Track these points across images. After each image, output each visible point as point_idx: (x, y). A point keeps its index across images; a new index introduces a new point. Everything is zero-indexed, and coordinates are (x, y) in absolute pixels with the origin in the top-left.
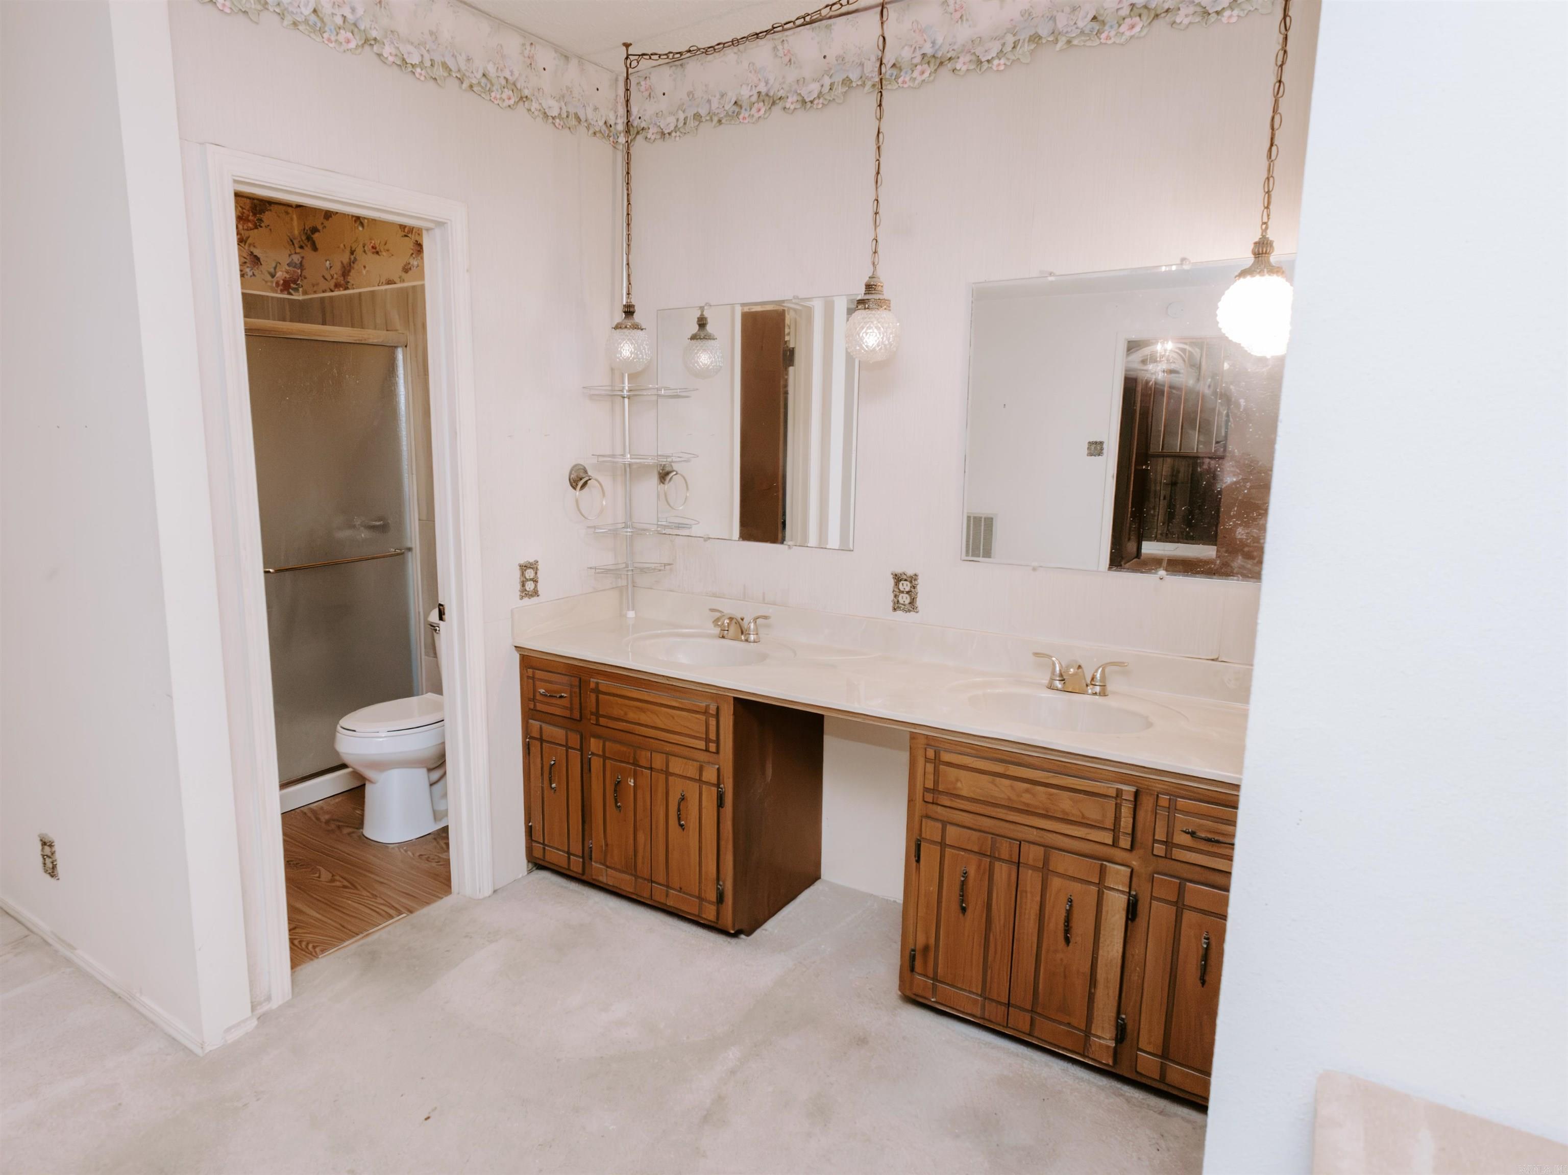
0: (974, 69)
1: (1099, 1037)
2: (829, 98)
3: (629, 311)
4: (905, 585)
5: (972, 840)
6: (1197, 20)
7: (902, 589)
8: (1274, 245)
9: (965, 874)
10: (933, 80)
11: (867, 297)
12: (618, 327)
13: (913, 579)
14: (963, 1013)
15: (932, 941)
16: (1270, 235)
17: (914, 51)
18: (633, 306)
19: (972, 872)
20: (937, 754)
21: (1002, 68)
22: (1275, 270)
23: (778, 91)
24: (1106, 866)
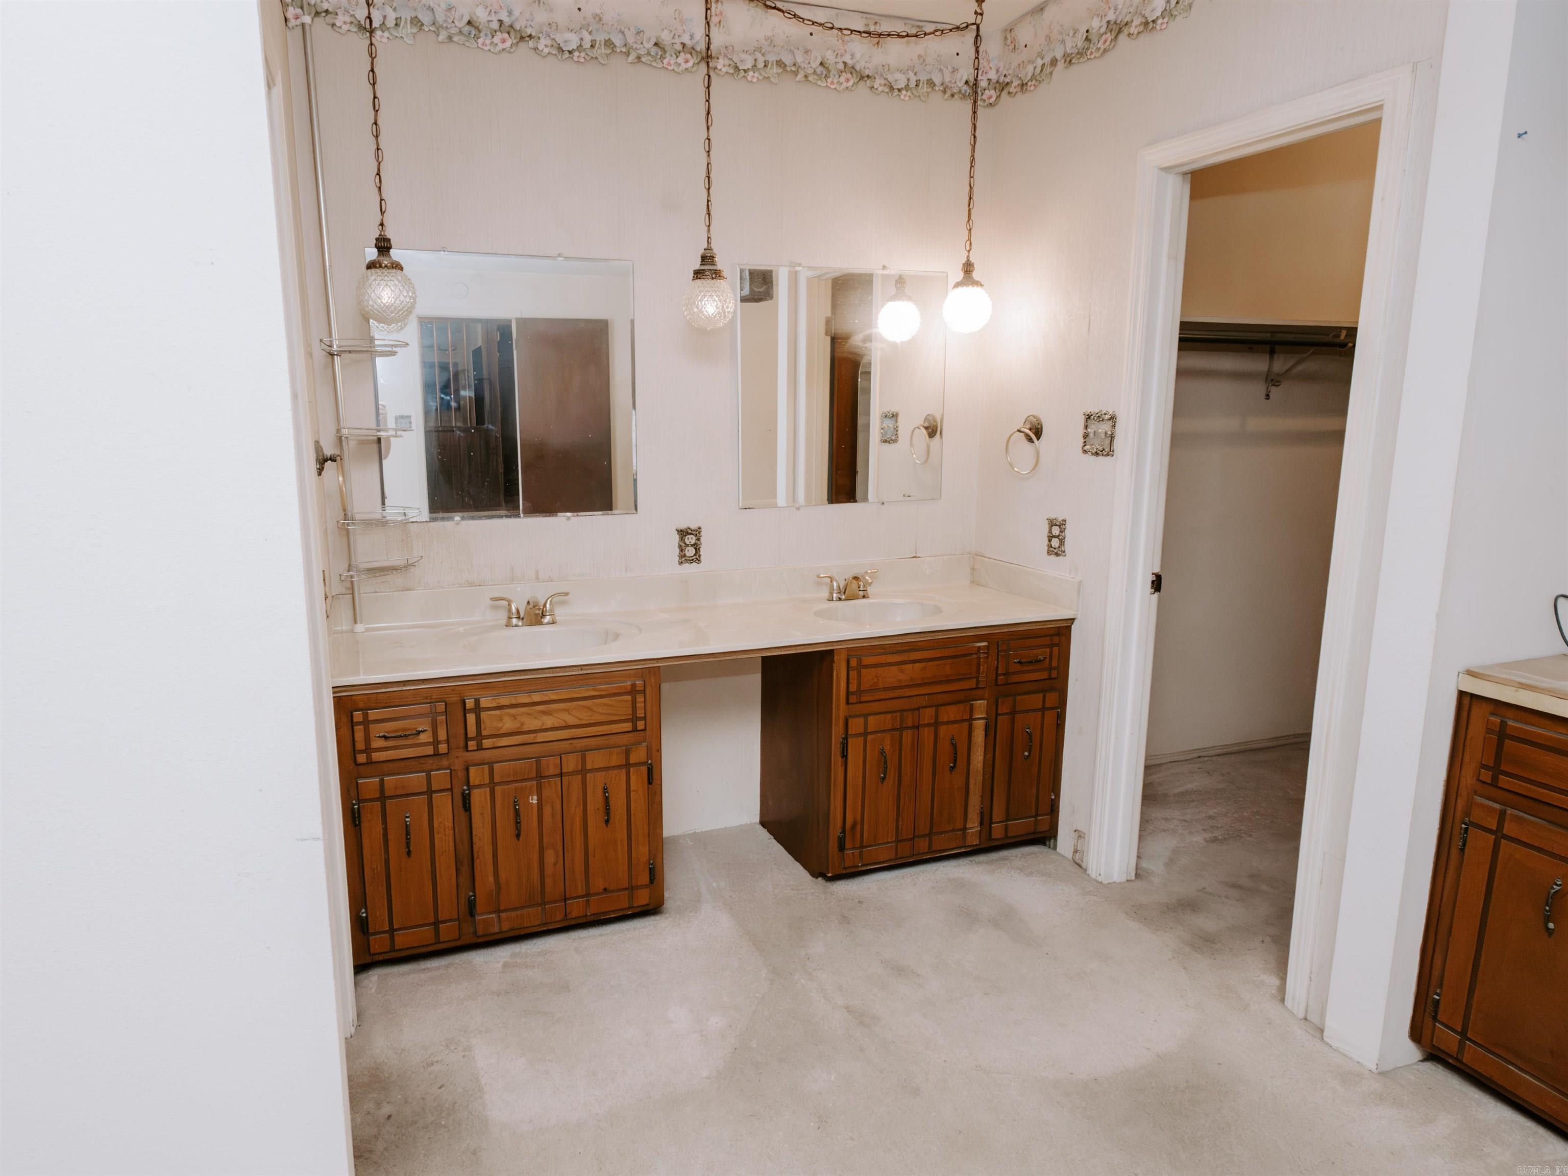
0: (732, 74)
1: (971, 828)
2: (592, 55)
3: (383, 246)
4: (690, 539)
5: (888, 721)
6: (886, 91)
7: (687, 542)
8: (975, 266)
9: (882, 752)
10: (696, 71)
11: (703, 268)
12: (371, 266)
13: (697, 533)
14: (876, 863)
15: (859, 819)
16: (972, 260)
17: (673, 38)
18: (389, 240)
19: (887, 748)
20: (860, 661)
21: (755, 80)
22: (977, 283)
23: (526, 27)
24: (973, 704)
